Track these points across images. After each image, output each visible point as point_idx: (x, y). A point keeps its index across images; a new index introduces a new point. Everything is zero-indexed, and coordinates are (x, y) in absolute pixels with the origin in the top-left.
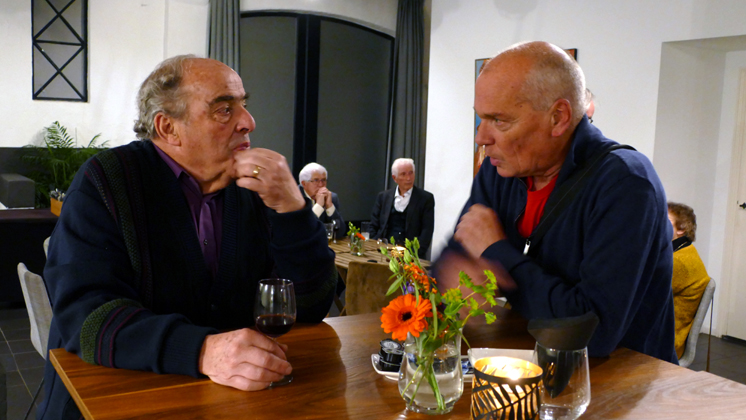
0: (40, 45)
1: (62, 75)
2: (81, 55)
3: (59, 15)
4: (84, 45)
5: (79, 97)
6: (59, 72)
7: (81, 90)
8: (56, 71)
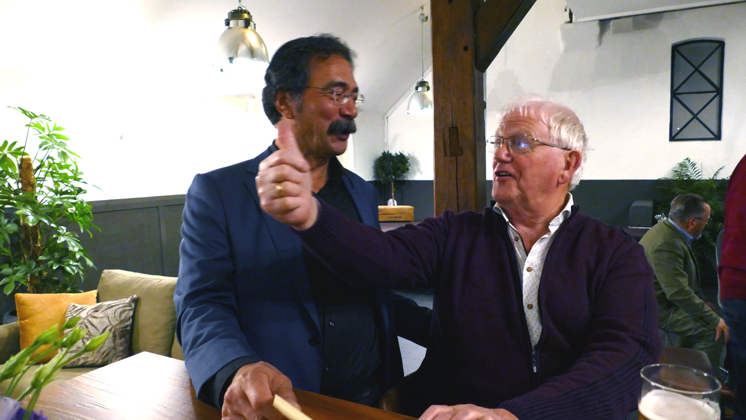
0: (680, 97)
1: (698, 119)
2: (716, 100)
3: (697, 69)
4: (719, 91)
5: (712, 136)
6: (695, 116)
7: (715, 130)
8: (691, 116)
